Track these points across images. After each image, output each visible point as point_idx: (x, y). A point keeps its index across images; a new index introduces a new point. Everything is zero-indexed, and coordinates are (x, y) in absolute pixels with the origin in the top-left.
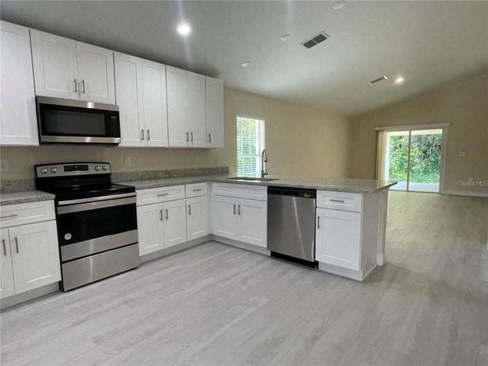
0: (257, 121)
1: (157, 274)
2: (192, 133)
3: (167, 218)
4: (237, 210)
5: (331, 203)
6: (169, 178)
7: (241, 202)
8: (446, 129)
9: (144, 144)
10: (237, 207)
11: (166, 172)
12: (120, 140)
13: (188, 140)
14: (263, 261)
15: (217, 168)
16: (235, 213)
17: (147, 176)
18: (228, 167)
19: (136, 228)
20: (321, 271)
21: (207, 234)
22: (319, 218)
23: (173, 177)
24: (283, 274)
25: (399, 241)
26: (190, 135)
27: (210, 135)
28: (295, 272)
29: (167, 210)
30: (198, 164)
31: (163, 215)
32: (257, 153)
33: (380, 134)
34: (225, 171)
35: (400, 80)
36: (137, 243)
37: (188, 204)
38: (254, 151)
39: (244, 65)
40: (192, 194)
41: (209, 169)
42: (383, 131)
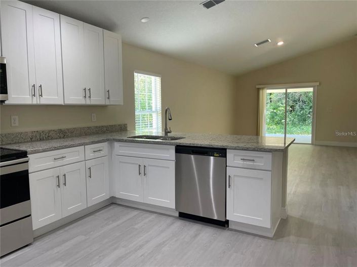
0: (153, 78)
1: (56, 250)
2: (90, 89)
3: (65, 184)
4: (142, 171)
5: (241, 162)
6: (63, 138)
7: (146, 162)
8: (316, 88)
9: (35, 101)
10: (142, 168)
11: (60, 131)
12: (7, 97)
13: (85, 97)
14: (173, 223)
15: (115, 125)
16: (140, 173)
17: (38, 137)
18: (126, 124)
19: (28, 198)
20: (232, 230)
21: (109, 197)
22: (229, 176)
23: (68, 137)
24: (196, 236)
25: (292, 192)
26: (87, 92)
27: (108, 91)
28: (207, 233)
29: (65, 175)
30: (95, 121)
31: (61, 181)
32: (154, 109)
33: (261, 91)
34: (123, 128)
35: (280, 43)
36: (30, 215)
37: (88, 167)
38: (150, 108)
39: (143, 21)
40: (92, 155)
41: (107, 127)
42: (263, 88)
